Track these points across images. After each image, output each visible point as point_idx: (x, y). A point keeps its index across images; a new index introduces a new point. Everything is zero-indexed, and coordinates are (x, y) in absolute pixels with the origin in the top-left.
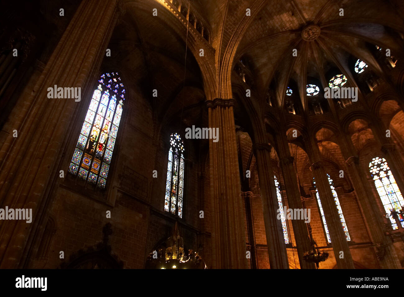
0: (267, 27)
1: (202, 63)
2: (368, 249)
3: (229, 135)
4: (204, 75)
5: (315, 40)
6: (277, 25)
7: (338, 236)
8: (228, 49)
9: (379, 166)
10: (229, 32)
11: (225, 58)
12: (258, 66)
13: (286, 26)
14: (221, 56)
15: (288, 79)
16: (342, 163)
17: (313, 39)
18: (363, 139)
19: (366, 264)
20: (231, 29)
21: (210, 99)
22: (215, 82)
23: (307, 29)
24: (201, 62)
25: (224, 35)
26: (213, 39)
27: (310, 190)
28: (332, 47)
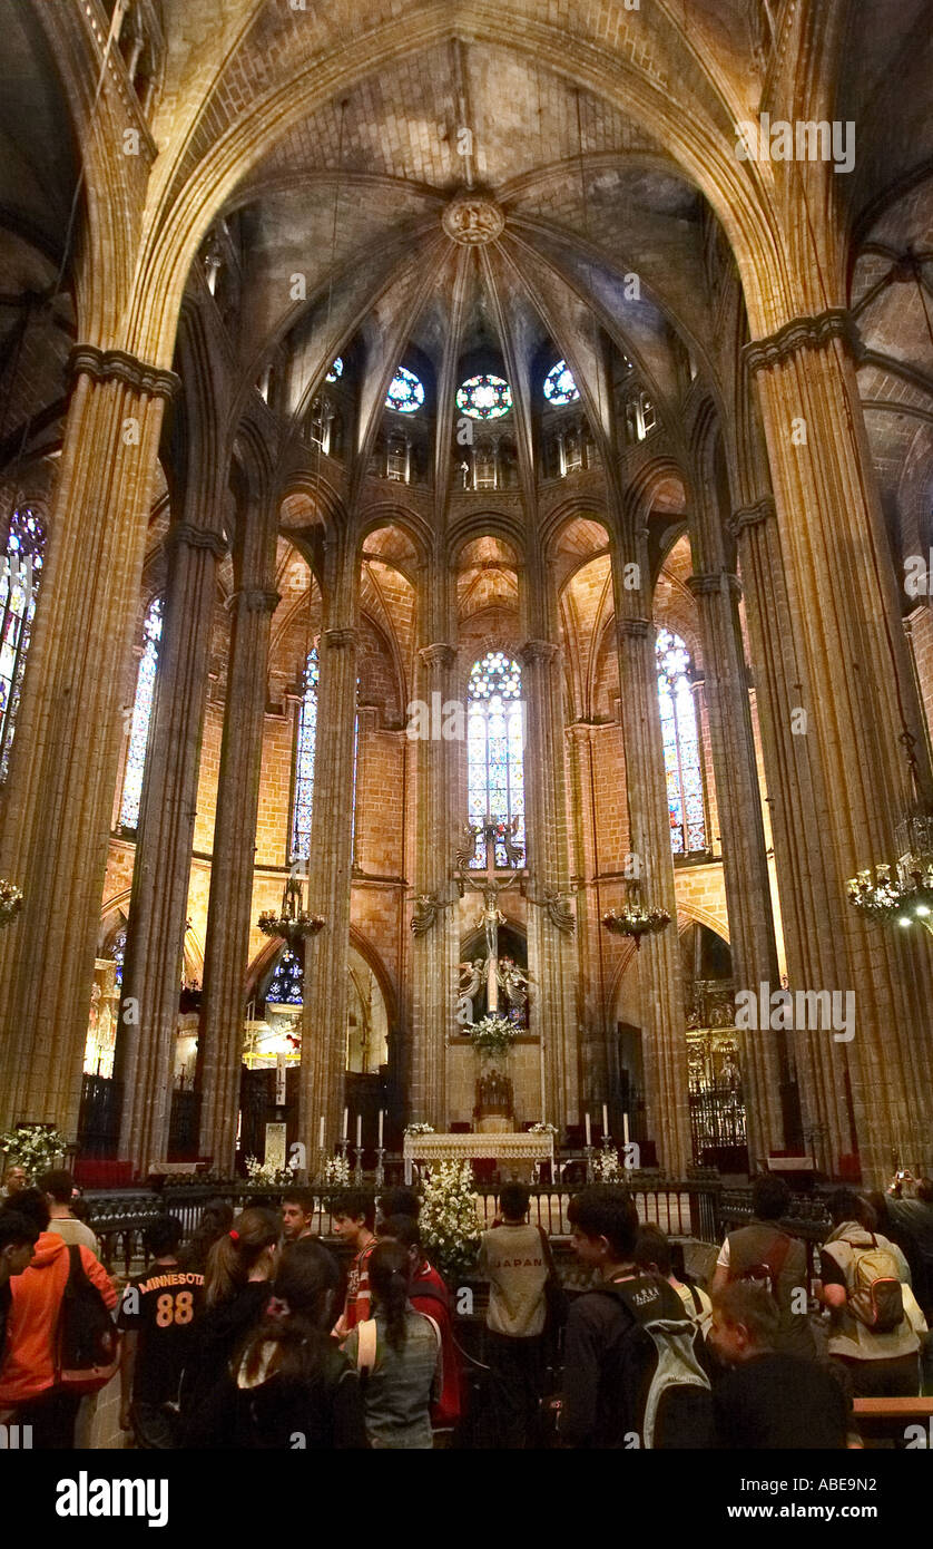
0: (355, 141)
1: (100, 191)
2: (390, 895)
3: (130, 498)
4: (97, 243)
5: (476, 248)
6: (386, 149)
7: (334, 855)
8: (204, 169)
9: (496, 678)
10: (229, 106)
11: (184, 199)
12: (270, 244)
13: (412, 163)
14: (173, 187)
15: (349, 331)
16: (403, 639)
17: (469, 241)
18: (483, 591)
19: (373, 932)
20: (237, 97)
21: (93, 342)
22: (127, 285)
23: (469, 205)
24: (99, 185)
25: (209, 110)
26: (162, 101)
27: (287, 692)
28: (512, 291)
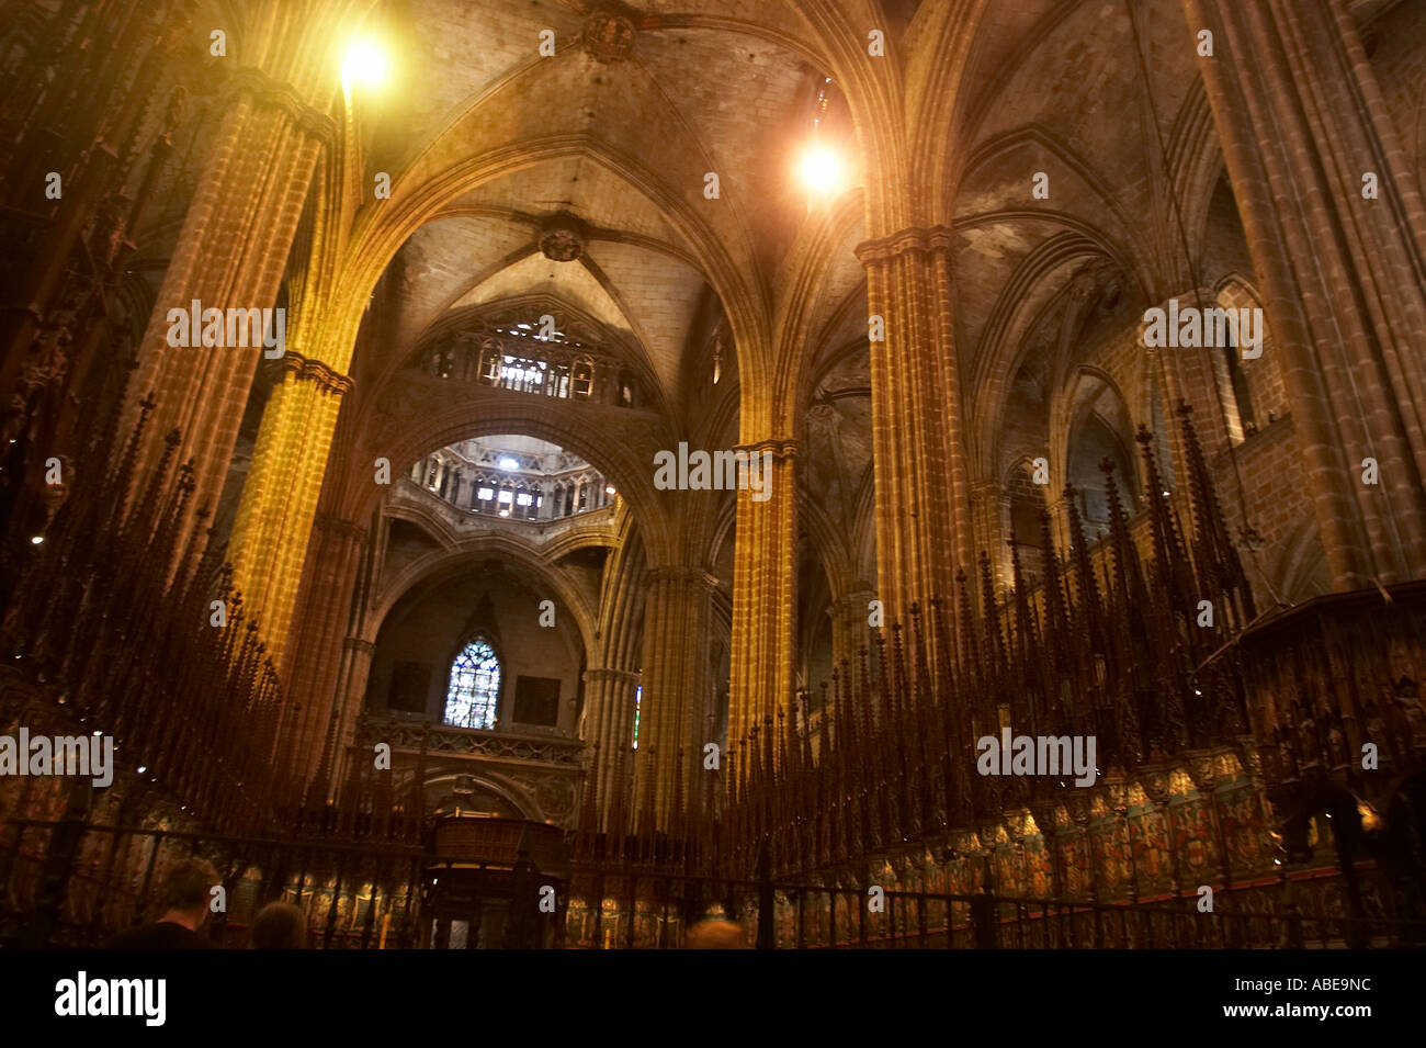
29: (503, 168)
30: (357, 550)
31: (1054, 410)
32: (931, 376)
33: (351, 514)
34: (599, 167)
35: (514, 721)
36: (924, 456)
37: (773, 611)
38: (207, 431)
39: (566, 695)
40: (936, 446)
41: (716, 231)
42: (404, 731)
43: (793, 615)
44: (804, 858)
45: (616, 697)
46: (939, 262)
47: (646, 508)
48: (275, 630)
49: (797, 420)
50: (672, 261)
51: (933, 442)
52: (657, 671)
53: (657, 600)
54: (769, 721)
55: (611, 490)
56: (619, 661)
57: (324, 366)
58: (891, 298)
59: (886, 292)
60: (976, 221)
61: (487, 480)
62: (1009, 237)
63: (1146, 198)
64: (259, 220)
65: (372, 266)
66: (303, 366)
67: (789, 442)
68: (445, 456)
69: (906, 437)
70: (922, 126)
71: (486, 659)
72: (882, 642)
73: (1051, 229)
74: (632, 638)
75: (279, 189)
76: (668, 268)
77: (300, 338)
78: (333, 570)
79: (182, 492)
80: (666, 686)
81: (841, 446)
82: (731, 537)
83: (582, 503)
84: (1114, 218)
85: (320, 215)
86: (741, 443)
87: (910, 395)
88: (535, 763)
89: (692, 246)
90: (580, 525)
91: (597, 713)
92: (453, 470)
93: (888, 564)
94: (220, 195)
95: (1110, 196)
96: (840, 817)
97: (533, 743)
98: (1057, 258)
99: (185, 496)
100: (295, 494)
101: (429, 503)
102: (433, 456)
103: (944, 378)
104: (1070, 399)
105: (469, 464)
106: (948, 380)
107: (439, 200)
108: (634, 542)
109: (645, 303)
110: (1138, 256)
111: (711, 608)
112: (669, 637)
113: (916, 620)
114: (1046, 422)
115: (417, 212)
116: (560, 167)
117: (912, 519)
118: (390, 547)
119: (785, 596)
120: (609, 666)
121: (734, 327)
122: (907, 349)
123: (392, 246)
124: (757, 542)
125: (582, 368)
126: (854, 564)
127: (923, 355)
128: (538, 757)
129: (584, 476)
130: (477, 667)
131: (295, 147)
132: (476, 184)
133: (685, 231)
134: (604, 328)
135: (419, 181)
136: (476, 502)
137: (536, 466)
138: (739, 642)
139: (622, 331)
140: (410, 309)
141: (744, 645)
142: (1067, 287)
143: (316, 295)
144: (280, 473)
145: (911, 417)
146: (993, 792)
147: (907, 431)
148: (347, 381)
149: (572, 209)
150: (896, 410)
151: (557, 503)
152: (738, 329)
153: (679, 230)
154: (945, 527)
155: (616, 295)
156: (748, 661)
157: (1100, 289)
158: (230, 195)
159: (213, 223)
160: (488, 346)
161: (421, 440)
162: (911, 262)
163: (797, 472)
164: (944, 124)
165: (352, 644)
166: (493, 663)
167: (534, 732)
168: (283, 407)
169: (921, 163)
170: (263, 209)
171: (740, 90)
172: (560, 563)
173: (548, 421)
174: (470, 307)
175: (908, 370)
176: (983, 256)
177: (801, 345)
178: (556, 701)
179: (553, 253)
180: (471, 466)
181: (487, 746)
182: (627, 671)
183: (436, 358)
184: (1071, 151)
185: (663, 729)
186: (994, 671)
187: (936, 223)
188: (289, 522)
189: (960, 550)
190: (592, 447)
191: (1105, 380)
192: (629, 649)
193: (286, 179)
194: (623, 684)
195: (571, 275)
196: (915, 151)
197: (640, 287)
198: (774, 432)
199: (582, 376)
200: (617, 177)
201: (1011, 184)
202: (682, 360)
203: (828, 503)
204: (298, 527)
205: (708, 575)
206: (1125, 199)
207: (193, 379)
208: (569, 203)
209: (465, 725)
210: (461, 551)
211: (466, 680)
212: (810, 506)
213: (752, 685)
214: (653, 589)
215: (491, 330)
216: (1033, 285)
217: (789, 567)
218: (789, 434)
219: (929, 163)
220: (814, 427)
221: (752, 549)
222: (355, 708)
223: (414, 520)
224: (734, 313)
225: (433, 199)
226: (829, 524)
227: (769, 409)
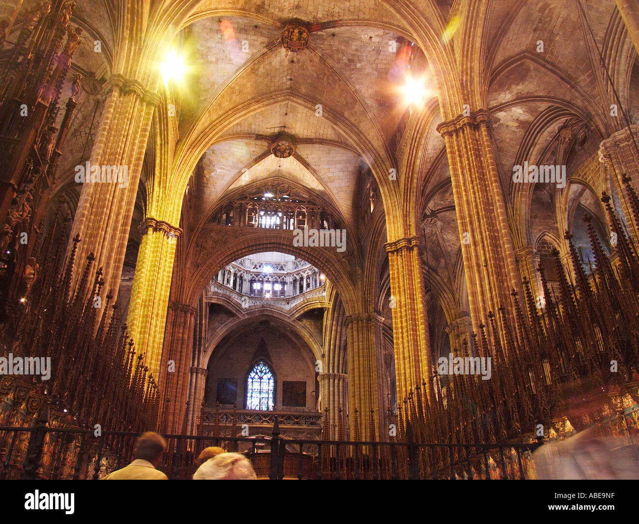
29: (248, 112)
30: (193, 319)
31: (558, 205)
32: (486, 190)
33: (188, 301)
34: (298, 106)
35: (283, 405)
36: (487, 233)
37: (415, 330)
38: (109, 257)
39: (310, 389)
40: (493, 227)
41: (363, 131)
42: (226, 414)
43: (426, 331)
44: (444, 459)
45: (336, 388)
46: (483, 129)
47: (342, 284)
48: (153, 362)
49: (417, 226)
50: (341, 150)
51: (491, 225)
52: (356, 370)
53: (353, 332)
54: (418, 388)
55: (323, 277)
56: (336, 368)
57: (167, 224)
58: (459, 151)
59: (456, 148)
60: (501, 107)
61: (257, 279)
62: (520, 114)
63: (593, 81)
64: (127, 149)
65: (186, 170)
66: (156, 224)
67: (414, 238)
68: (234, 268)
69: (476, 224)
70: (465, 58)
71: (265, 373)
72: (475, 336)
73: (543, 106)
74: (341, 355)
75: (136, 132)
76: (340, 155)
77: (153, 210)
78: (181, 331)
79: (98, 285)
80: (362, 378)
81: (443, 239)
82: (388, 294)
83: (308, 285)
84: (577, 94)
85: (158, 147)
86: (389, 241)
87: (476, 201)
88: (296, 426)
89: (351, 140)
90: (308, 297)
91: (326, 397)
92: (239, 274)
93: (474, 294)
94: (107, 139)
95: (573, 83)
96: (462, 435)
97: (294, 416)
98: (548, 122)
99: (100, 288)
100: (158, 291)
101: (228, 293)
102: (228, 268)
103: (493, 189)
104: (566, 198)
105: (247, 271)
106: (495, 191)
107: (217, 133)
108: (338, 303)
109: (330, 175)
110: (593, 113)
111: (382, 335)
112: (361, 351)
113: (492, 320)
114: (554, 212)
115: (207, 140)
116: (278, 109)
117: (484, 268)
118: (210, 318)
119: (421, 321)
120: (331, 372)
121: (378, 181)
122: (471, 177)
123: (195, 159)
124: (402, 294)
125: (300, 213)
126: (458, 303)
127: (480, 179)
128: (297, 423)
129: (308, 271)
130: (261, 378)
131: (142, 111)
132: (235, 123)
133: (347, 133)
134: (310, 191)
135: (206, 125)
136: (252, 290)
137: (282, 269)
138: (398, 349)
139: (319, 191)
140: (208, 192)
141: (401, 350)
142: (556, 137)
143: (160, 188)
144: (149, 280)
145: (478, 213)
146: (544, 409)
147: (476, 221)
148: (179, 230)
149: (286, 130)
150: (469, 210)
151: (295, 287)
152: (380, 181)
153: (343, 133)
154: (503, 270)
155: (314, 172)
156: (404, 358)
157: (575, 136)
158: (112, 138)
159: (105, 153)
160: (250, 207)
161: (220, 259)
162: (467, 130)
163: (420, 254)
164: (476, 56)
165: (195, 371)
166: (269, 375)
167: (294, 410)
168: (148, 246)
169: (466, 78)
170: (128, 143)
171: (367, 56)
172: (299, 319)
173: (285, 243)
174: (239, 188)
175: (473, 188)
176: (507, 126)
177: (415, 185)
178: (305, 393)
179: (278, 154)
180: (248, 272)
181: (270, 419)
182: (341, 374)
183: (224, 216)
184: (548, 62)
185: (362, 401)
186: (538, 342)
187: (478, 109)
188: (155, 306)
189: (513, 281)
190: (310, 254)
191: (584, 185)
192: (341, 362)
193: (138, 127)
194: (339, 380)
195: (289, 165)
196: (462, 72)
197: (327, 167)
198: (405, 234)
199: (301, 217)
200: (308, 110)
201: (518, 84)
202: (353, 203)
203: (440, 271)
204: (160, 308)
205: (379, 316)
206: (582, 84)
207: (100, 231)
208: (285, 127)
209: (257, 409)
210: (247, 317)
211: (256, 386)
212: (429, 273)
213: (408, 371)
214: (350, 326)
215: (251, 199)
216: (537, 138)
217: (421, 305)
218: (414, 234)
219: (471, 76)
220: (428, 230)
221: (400, 297)
222: (199, 403)
223: (221, 303)
224: (377, 173)
225: (214, 132)
226: (441, 283)
227: (401, 221)
